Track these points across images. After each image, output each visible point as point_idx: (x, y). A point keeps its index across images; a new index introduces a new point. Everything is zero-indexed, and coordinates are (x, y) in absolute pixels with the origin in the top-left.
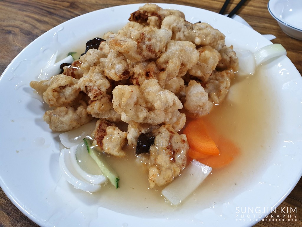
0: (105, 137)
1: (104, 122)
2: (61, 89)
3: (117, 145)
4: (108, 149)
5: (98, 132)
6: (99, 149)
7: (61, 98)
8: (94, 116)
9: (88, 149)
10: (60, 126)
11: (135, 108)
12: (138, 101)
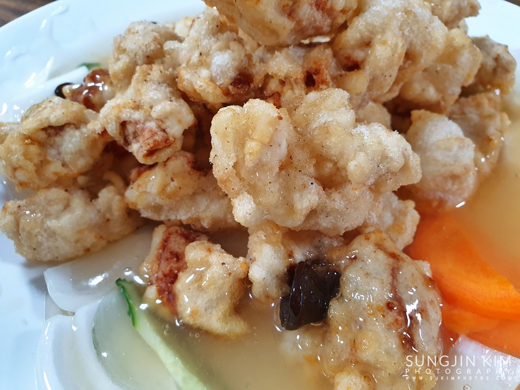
0: (180, 274)
1: (177, 232)
2: (49, 135)
3: (219, 299)
4: (194, 313)
5: (160, 262)
6: (165, 312)
7: (48, 162)
8: (145, 214)
9: (131, 312)
10: (46, 244)
11: (281, 180)
12: (290, 157)
